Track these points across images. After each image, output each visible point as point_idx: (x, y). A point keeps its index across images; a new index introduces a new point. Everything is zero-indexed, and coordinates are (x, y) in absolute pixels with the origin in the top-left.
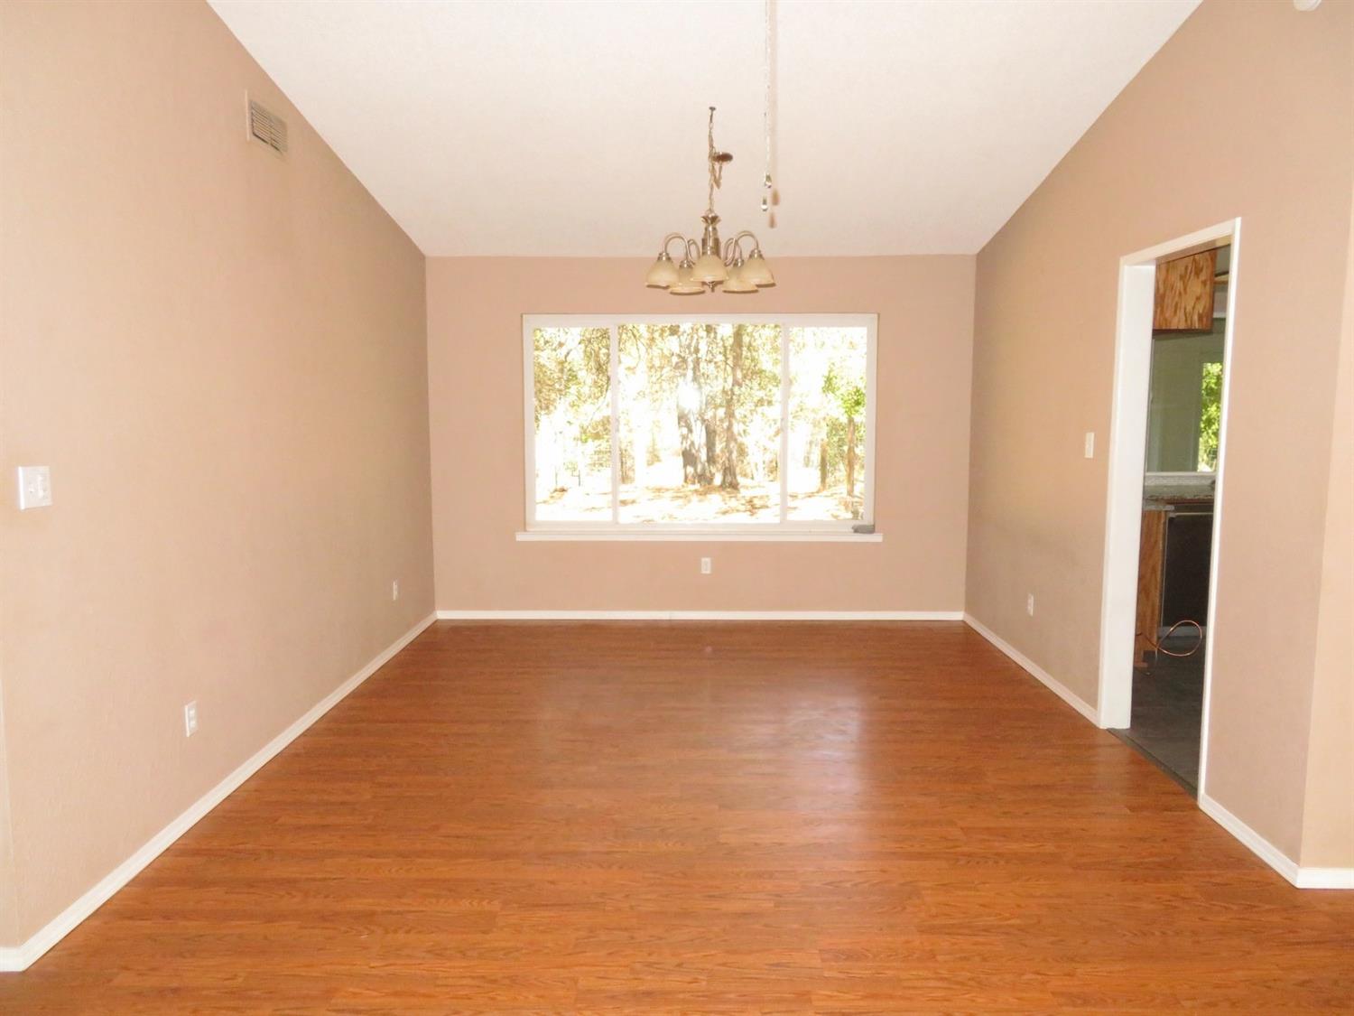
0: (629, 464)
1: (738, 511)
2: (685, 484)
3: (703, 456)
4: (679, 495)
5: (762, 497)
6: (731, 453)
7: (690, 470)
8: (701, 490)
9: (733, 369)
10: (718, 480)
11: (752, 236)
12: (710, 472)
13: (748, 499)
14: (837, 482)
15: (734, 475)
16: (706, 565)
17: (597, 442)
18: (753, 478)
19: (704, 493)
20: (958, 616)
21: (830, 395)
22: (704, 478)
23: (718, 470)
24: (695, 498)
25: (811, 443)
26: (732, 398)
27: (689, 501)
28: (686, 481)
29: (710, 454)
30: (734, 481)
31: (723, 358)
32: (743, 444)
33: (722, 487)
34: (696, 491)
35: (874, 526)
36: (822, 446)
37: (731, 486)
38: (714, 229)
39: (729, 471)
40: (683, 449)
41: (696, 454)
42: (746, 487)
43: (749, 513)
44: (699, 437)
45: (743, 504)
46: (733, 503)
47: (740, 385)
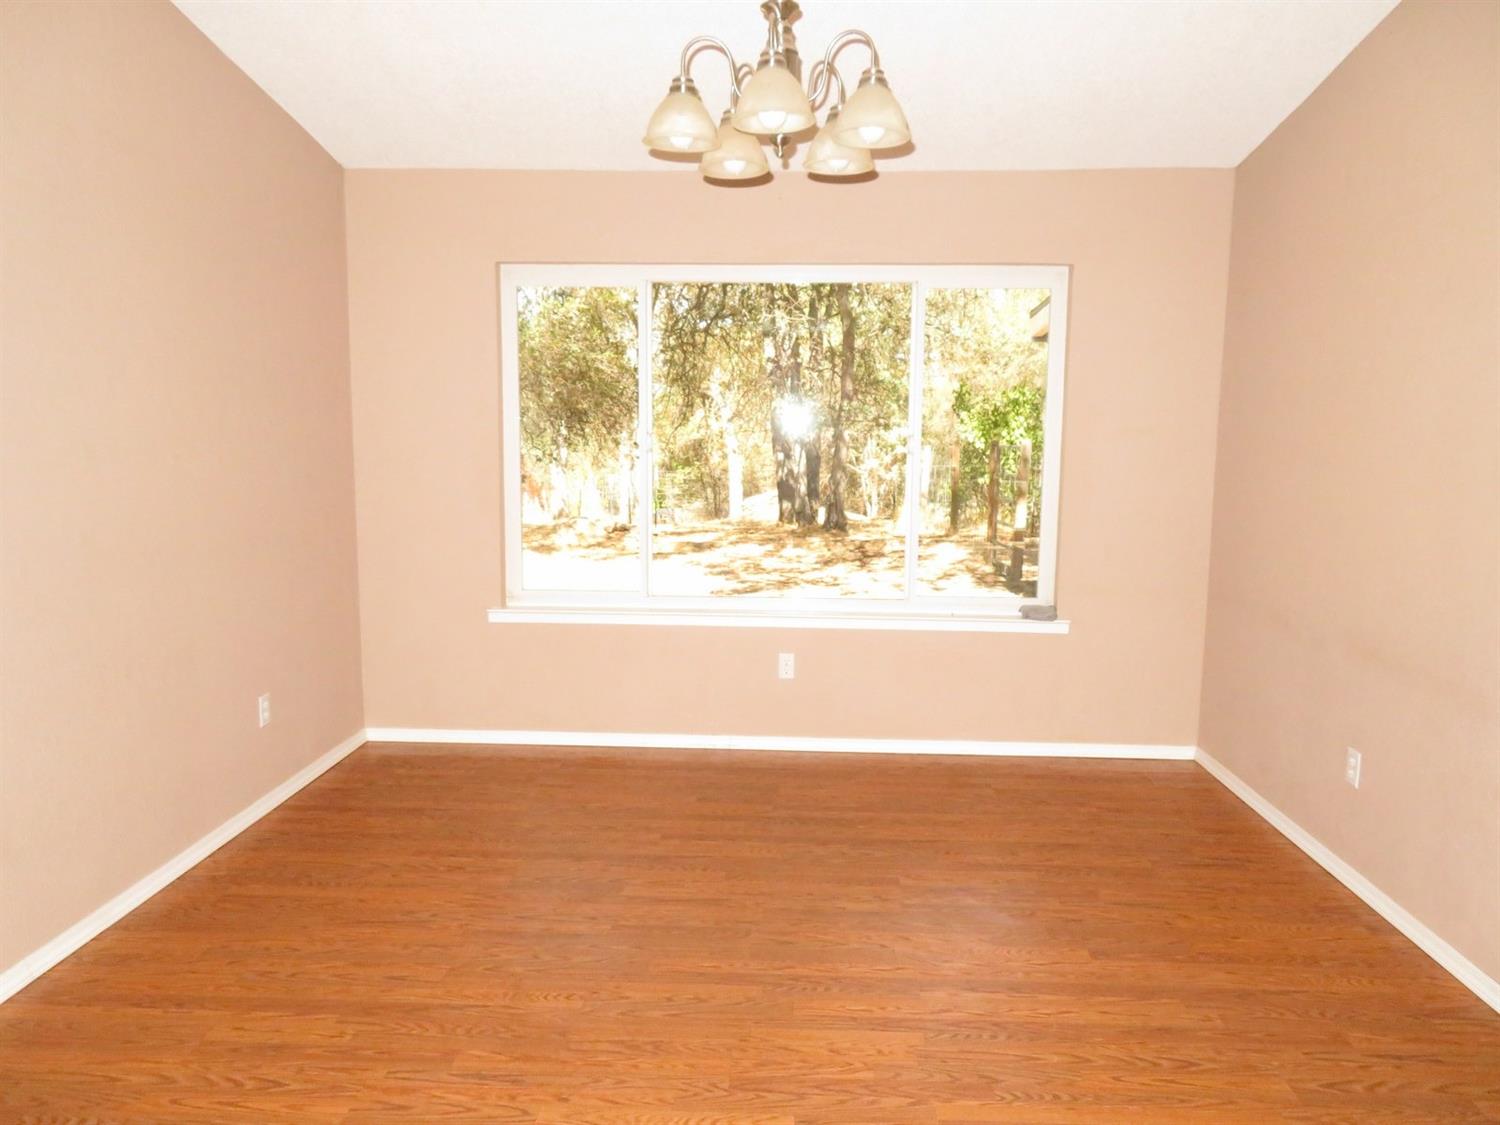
0: (723, 496)
1: (844, 560)
2: (780, 523)
3: (803, 488)
4: (773, 538)
5: (876, 542)
6: (837, 484)
7: (787, 505)
8: (800, 530)
9: (843, 378)
10: (821, 518)
11: (868, 43)
12: (812, 508)
13: (857, 543)
14: (969, 521)
15: (841, 513)
16: (786, 666)
17: (687, 470)
18: (865, 514)
19: (803, 535)
20: (1186, 752)
21: (964, 414)
22: (805, 517)
23: (822, 505)
24: (790, 542)
25: (939, 474)
26: (839, 416)
27: (783, 546)
28: (781, 519)
29: (813, 486)
30: (841, 520)
31: (830, 366)
32: (855, 474)
33: (826, 527)
34: (793, 532)
35: (1055, 608)
36: (953, 478)
37: (837, 525)
38: (787, 30)
39: (835, 507)
40: (779, 479)
41: (794, 486)
42: (856, 527)
43: (858, 563)
44: (799, 465)
45: (851, 551)
46: (839, 549)
47: (850, 400)
